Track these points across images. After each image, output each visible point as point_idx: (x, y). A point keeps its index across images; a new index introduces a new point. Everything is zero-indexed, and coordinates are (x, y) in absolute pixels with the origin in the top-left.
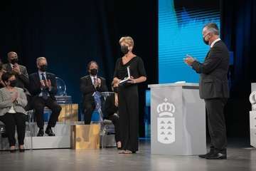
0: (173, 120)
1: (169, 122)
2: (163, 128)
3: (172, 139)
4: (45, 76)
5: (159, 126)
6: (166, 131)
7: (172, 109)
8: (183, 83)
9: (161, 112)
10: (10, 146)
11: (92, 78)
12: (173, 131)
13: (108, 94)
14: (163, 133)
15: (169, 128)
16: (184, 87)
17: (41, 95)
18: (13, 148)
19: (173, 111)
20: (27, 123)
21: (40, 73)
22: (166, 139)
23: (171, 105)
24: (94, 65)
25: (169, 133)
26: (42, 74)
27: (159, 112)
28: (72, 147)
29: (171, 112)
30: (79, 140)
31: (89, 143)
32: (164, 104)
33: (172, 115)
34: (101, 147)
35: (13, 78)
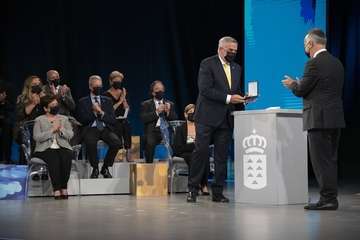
0: (263, 158)
1: (259, 161)
2: (250, 168)
3: (262, 183)
4: (99, 100)
5: (246, 165)
6: (255, 173)
7: (263, 143)
8: (277, 109)
9: (248, 147)
10: (54, 191)
11: (157, 102)
12: (264, 172)
13: (178, 123)
14: (250, 175)
15: (259, 168)
16: (279, 115)
17: (94, 124)
18: (58, 193)
19: (264, 147)
20: (73, 161)
21: (93, 96)
22: (255, 183)
23: (261, 138)
24: (159, 86)
25: (259, 176)
26: (96, 98)
27: (245, 147)
28: (132, 193)
29: (261, 147)
30: (141, 184)
31: (154, 187)
32: (252, 136)
33: (262, 151)
34: (169, 193)
35: (55, 103)
